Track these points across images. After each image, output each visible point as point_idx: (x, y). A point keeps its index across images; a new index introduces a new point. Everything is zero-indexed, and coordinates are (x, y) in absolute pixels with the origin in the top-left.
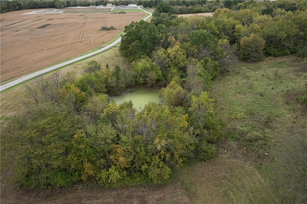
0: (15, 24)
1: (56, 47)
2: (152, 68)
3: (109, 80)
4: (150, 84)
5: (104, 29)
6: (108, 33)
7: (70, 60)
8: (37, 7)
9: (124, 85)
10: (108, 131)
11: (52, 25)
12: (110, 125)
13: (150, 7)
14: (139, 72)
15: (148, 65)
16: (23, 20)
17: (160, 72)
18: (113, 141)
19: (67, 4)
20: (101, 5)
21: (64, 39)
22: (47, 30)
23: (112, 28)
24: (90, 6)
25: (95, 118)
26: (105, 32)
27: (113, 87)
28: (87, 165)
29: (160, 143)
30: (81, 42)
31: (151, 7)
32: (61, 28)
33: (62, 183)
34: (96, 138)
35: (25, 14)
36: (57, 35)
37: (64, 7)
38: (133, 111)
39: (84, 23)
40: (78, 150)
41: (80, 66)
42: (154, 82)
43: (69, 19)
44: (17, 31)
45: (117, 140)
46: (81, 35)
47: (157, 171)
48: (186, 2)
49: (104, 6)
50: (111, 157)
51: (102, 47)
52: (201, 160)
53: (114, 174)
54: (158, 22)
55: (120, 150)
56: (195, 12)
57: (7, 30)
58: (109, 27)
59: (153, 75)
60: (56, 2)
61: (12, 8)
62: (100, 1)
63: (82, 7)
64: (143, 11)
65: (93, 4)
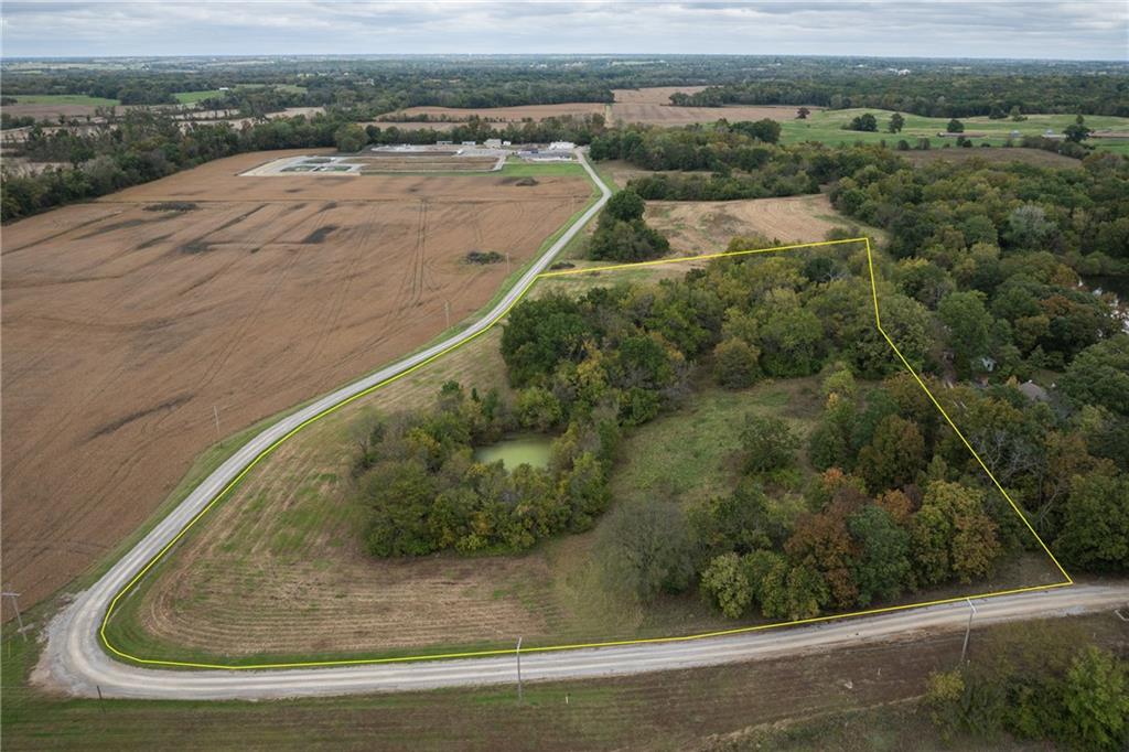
0: (238, 220)
1: (367, 321)
2: (546, 404)
3: (476, 422)
4: (542, 429)
5: (475, 257)
6: (485, 272)
7: (402, 360)
8: (281, 145)
9: (499, 430)
10: (471, 496)
11: (338, 231)
12: (472, 490)
13: (611, 159)
14: (526, 407)
15: (539, 398)
16: (256, 205)
17: (558, 410)
18: (475, 507)
19: (369, 137)
20: (468, 140)
21: (377, 289)
22: (331, 252)
23: (494, 257)
24: (435, 143)
25: (455, 481)
26: (476, 268)
27: (482, 432)
28: (446, 530)
29: (521, 510)
30: (420, 304)
31: (615, 158)
32: (366, 244)
33: (418, 550)
34: (457, 503)
35: (251, 173)
36: (359, 275)
37: (360, 149)
38: (505, 473)
39: (422, 227)
40: (438, 514)
41: (423, 379)
42: (548, 425)
43: (383, 207)
45: (478, 507)
46: (418, 276)
47: (518, 538)
48: (712, 153)
49: (477, 143)
50: (472, 523)
51: (468, 326)
52: (574, 533)
53: (474, 540)
54: (606, 245)
55: (481, 516)
56: (722, 196)
57: (227, 245)
58: (486, 251)
59: (547, 415)
60: (338, 132)
61: (211, 150)
62: (465, 127)
63: (413, 149)
64: (589, 175)
65: (445, 138)
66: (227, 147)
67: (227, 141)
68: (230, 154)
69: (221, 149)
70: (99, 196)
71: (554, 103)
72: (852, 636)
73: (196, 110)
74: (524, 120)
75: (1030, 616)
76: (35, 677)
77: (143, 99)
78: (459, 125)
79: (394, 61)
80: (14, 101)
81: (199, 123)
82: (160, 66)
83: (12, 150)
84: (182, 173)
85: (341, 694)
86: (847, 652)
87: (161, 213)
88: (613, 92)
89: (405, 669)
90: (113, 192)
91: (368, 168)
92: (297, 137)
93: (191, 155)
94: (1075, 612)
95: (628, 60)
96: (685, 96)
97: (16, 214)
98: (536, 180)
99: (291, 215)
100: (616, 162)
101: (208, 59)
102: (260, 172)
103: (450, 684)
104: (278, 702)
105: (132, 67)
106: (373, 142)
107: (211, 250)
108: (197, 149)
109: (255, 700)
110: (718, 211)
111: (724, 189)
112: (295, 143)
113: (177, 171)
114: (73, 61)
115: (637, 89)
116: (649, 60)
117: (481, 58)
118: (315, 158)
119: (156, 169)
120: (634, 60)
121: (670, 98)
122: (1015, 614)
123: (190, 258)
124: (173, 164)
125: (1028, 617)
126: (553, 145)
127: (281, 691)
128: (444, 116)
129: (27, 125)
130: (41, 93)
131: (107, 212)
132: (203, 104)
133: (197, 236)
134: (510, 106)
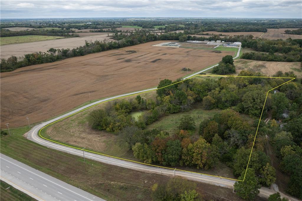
0: (142, 56)
5: (184, 69)
8: (167, 39)
11: (161, 60)
15: (150, 102)
16: (149, 52)
19: (188, 38)
20: (213, 40)
23: (189, 70)
24: (204, 40)
26: (183, 72)
28: (104, 125)
32: (164, 64)
33: (99, 129)
35: (155, 45)
36: (155, 70)
37: (184, 41)
39: (180, 61)
44: (139, 63)
46: (167, 72)
49: (215, 41)
50: (109, 125)
55: (111, 124)
56: (268, 60)
58: (187, 68)
60: (180, 37)
61: (149, 39)
62: (213, 37)
63: (197, 42)
64: (238, 51)
65: (207, 39)
66: (153, 39)
67: (154, 38)
68: (154, 41)
69: (152, 39)
70: (119, 48)
71: (248, 32)
72: (160, 172)
73: (157, 30)
74: (234, 36)
75: (208, 182)
76: (25, 134)
77: (147, 27)
78: (211, 36)
79: (214, 19)
80: (122, 27)
81: (151, 33)
82: (158, 20)
83: (112, 37)
84: (141, 44)
85: (61, 151)
86: (155, 175)
87: (128, 53)
88: (267, 29)
89: (75, 150)
90: (123, 47)
91: (182, 46)
92: (171, 37)
93: (144, 40)
94: (222, 186)
95: (282, 20)
96: (290, 31)
97: (101, 51)
98: (221, 51)
99: (155, 55)
100: (250, 48)
101: (170, 18)
102: (157, 45)
103: (78, 155)
104: (51, 149)
105: (152, 20)
106: (188, 40)
107: (131, 62)
108: (146, 39)
109: (48, 148)
110: (263, 64)
111: (269, 58)
112: (169, 39)
113: (140, 44)
114: (141, 18)
115: (278, 29)
116: (290, 20)
117: (239, 19)
118: (173, 43)
119: (134, 43)
120: (285, 20)
121: (285, 31)
122: (205, 181)
123: (126, 63)
124: (139, 42)
125: (207, 183)
126: (235, 43)
127: (53, 147)
128: (213, 34)
129: (120, 32)
130: (128, 25)
131: (118, 52)
132: (159, 29)
133: (130, 58)
134: (235, 32)
